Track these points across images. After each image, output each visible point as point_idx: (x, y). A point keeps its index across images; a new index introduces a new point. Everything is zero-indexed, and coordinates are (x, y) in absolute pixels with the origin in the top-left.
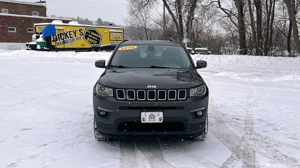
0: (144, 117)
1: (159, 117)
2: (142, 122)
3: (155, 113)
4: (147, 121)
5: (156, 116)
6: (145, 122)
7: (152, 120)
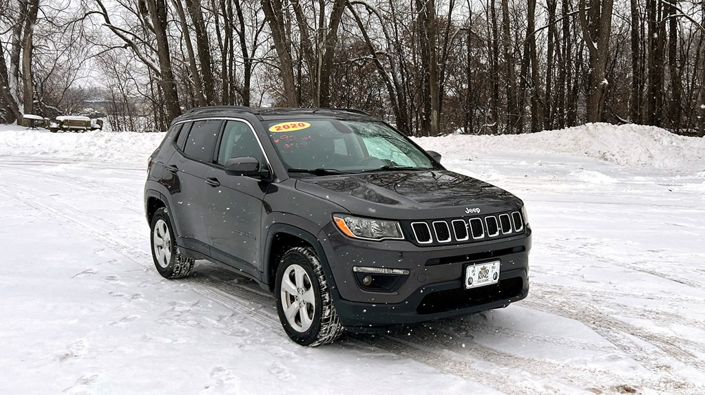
0: (472, 276)
1: (495, 271)
2: (468, 286)
3: (488, 266)
4: (476, 283)
5: (490, 270)
6: (471, 285)
7: (483, 281)
